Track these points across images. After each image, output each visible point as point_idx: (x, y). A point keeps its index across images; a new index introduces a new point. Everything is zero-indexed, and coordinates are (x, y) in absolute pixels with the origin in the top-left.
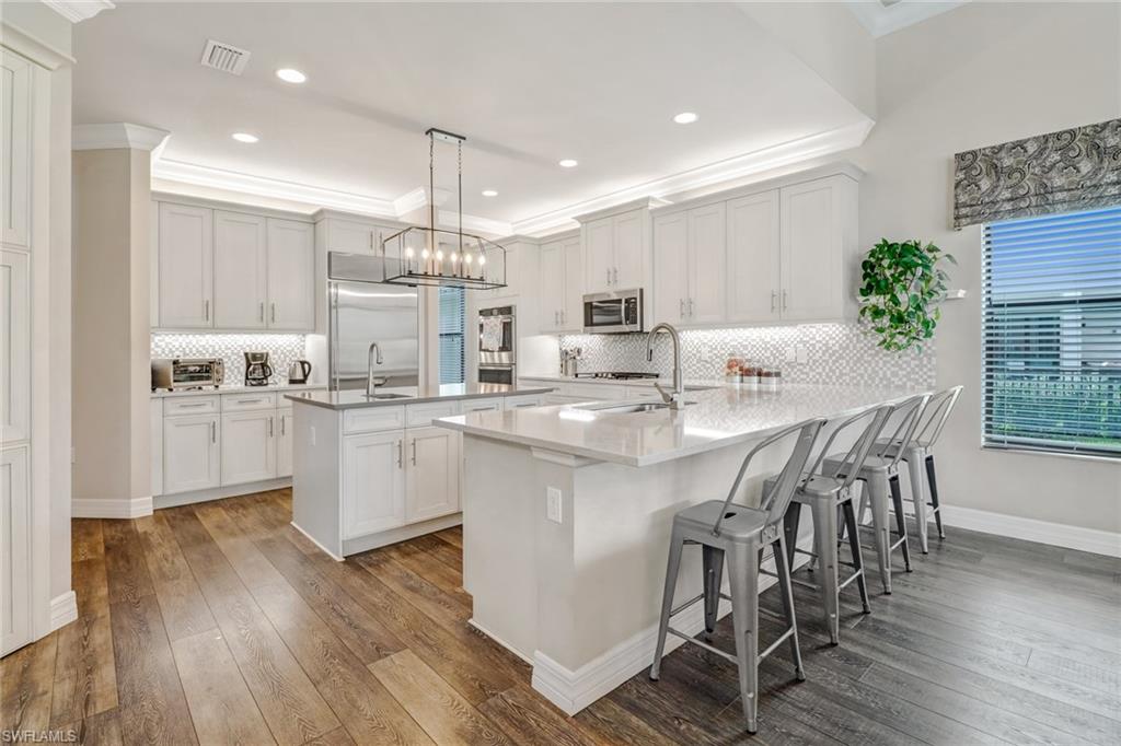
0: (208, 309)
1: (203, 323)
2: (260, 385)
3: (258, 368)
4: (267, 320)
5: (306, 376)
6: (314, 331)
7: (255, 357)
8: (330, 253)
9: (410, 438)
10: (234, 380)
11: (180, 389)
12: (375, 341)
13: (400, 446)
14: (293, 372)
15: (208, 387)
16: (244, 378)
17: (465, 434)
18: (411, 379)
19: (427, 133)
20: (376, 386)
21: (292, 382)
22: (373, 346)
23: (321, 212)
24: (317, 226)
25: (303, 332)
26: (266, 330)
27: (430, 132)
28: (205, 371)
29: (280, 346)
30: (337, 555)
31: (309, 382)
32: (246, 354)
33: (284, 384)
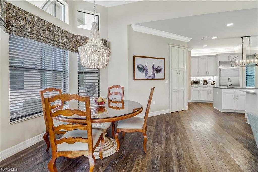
0: (198, 73)
1: (197, 75)
2: (206, 85)
3: (205, 82)
4: (207, 74)
5: (214, 84)
6: (216, 76)
7: (205, 80)
8: (219, 62)
9: (236, 95)
10: (202, 84)
11: (194, 85)
12: (229, 78)
13: (234, 96)
14: (212, 83)
15: (198, 85)
16: (203, 84)
17: (246, 92)
18: (239, 85)
19: (241, 37)
20: (229, 86)
21: (212, 85)
22: (229, 79)
23: (218, 54)
24: (217, 57)
25: (214, 76)
26: (207, 76)
27: (242, 37)
28: (197, 82)
29: (210, 79)
30: (222, 111)
31: (215, 85)
32: (204, 80)
33: (210, 85)
